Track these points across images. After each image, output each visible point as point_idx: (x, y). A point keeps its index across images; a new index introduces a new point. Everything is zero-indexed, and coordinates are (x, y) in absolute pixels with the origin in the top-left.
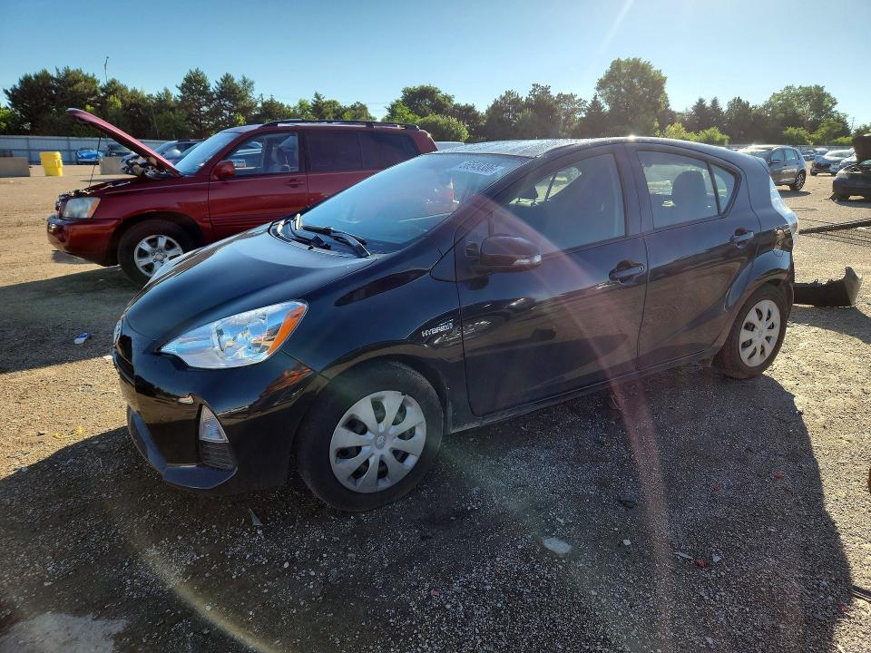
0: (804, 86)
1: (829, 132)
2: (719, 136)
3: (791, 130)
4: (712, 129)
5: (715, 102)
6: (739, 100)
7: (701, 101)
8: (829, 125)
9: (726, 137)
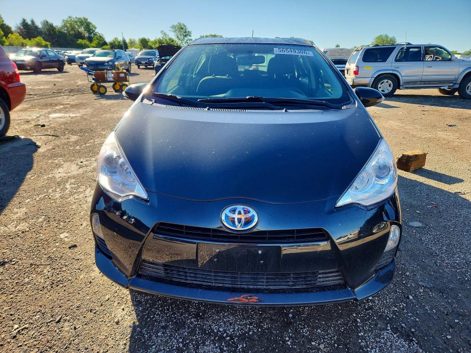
0: (78, 17)
1: (99, 43)
2: (44, 43)
3: (80, 41)
4: (38, 38)
5: (33, 22)
6: (47, 22)
7: (24, 20)
8: (97, 39)
9: (48, 43)
